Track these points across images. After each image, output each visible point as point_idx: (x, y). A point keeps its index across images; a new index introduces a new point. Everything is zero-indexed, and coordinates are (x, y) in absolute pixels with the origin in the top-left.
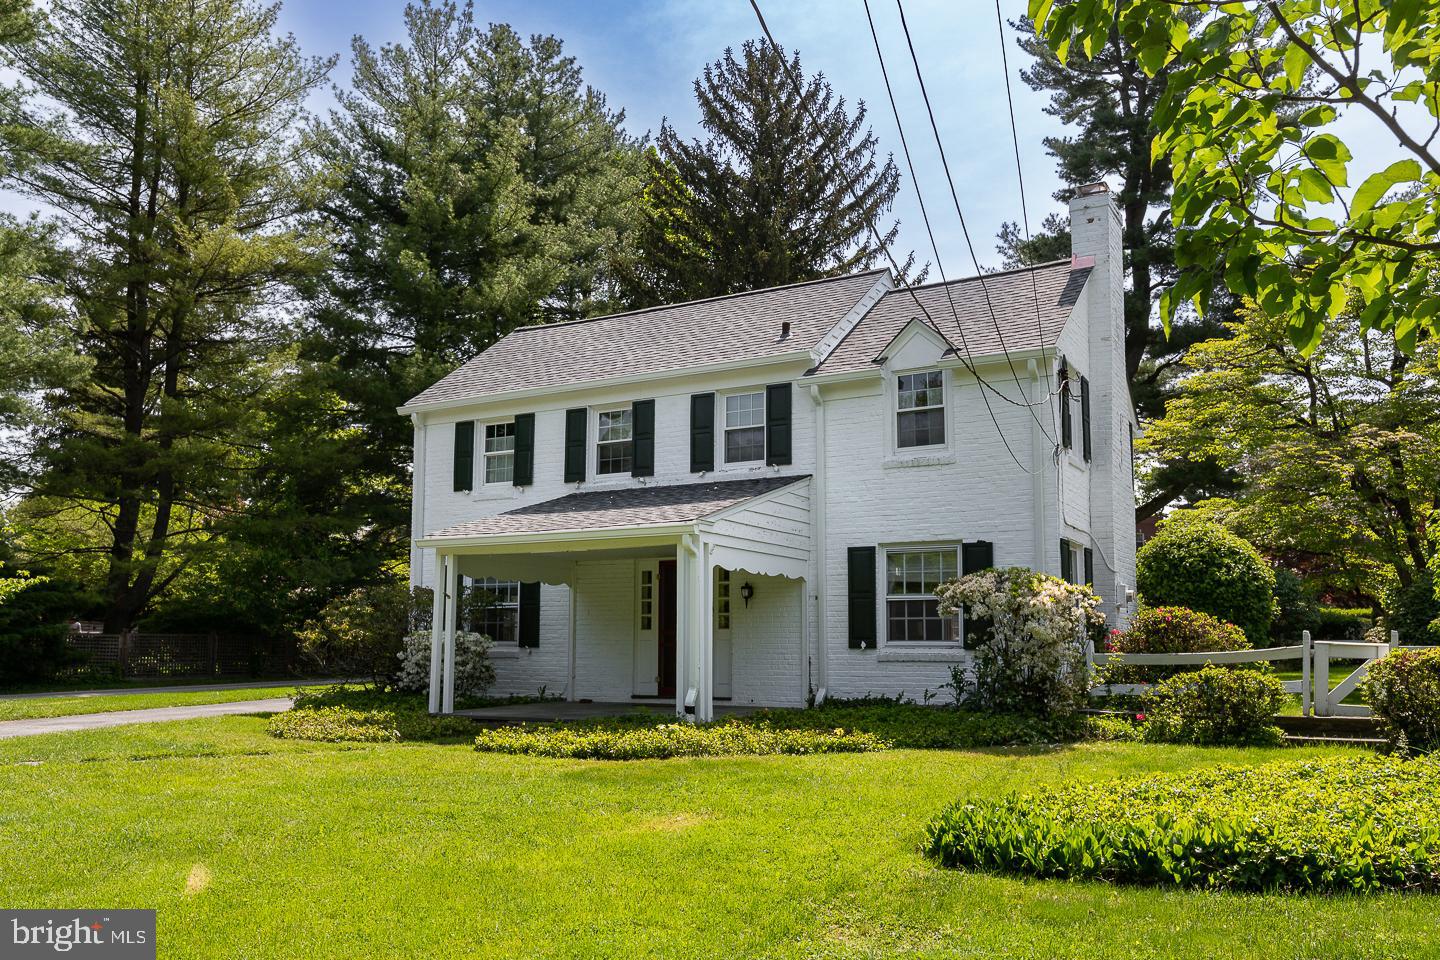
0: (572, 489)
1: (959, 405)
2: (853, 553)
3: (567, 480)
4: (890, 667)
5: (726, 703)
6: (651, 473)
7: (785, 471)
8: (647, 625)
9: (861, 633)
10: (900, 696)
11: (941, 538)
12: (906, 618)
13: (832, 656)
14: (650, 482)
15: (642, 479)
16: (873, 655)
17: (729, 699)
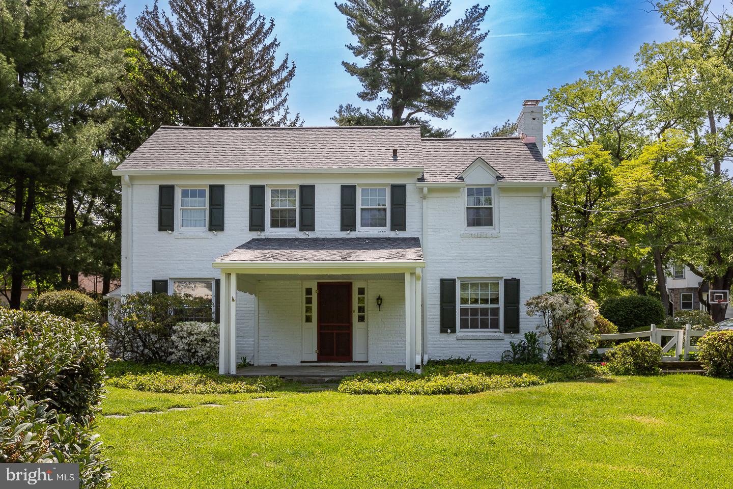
0: (255, 235)
1: (502, 207)
2: (443, 282)
3: (251, 230)
4: (463, 342)
5: (364, 364)
6: (313, 230)
7: (401, 234)
8: (308, 319)
9: (447, 325)
10: (469, 358)
11: (492, 276)
12: (479, 317)
13: (430, 337)
14: (311, 235)
15: (307, 233)
16: (454, 336)
17: (367, 362)
